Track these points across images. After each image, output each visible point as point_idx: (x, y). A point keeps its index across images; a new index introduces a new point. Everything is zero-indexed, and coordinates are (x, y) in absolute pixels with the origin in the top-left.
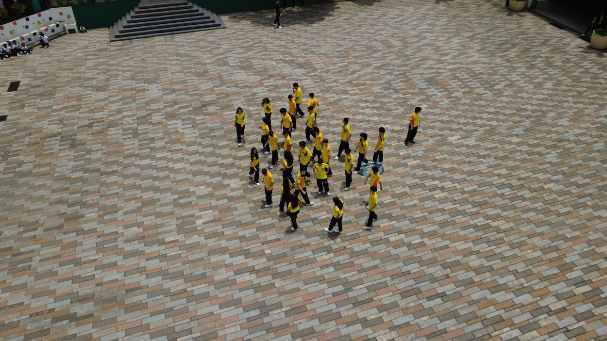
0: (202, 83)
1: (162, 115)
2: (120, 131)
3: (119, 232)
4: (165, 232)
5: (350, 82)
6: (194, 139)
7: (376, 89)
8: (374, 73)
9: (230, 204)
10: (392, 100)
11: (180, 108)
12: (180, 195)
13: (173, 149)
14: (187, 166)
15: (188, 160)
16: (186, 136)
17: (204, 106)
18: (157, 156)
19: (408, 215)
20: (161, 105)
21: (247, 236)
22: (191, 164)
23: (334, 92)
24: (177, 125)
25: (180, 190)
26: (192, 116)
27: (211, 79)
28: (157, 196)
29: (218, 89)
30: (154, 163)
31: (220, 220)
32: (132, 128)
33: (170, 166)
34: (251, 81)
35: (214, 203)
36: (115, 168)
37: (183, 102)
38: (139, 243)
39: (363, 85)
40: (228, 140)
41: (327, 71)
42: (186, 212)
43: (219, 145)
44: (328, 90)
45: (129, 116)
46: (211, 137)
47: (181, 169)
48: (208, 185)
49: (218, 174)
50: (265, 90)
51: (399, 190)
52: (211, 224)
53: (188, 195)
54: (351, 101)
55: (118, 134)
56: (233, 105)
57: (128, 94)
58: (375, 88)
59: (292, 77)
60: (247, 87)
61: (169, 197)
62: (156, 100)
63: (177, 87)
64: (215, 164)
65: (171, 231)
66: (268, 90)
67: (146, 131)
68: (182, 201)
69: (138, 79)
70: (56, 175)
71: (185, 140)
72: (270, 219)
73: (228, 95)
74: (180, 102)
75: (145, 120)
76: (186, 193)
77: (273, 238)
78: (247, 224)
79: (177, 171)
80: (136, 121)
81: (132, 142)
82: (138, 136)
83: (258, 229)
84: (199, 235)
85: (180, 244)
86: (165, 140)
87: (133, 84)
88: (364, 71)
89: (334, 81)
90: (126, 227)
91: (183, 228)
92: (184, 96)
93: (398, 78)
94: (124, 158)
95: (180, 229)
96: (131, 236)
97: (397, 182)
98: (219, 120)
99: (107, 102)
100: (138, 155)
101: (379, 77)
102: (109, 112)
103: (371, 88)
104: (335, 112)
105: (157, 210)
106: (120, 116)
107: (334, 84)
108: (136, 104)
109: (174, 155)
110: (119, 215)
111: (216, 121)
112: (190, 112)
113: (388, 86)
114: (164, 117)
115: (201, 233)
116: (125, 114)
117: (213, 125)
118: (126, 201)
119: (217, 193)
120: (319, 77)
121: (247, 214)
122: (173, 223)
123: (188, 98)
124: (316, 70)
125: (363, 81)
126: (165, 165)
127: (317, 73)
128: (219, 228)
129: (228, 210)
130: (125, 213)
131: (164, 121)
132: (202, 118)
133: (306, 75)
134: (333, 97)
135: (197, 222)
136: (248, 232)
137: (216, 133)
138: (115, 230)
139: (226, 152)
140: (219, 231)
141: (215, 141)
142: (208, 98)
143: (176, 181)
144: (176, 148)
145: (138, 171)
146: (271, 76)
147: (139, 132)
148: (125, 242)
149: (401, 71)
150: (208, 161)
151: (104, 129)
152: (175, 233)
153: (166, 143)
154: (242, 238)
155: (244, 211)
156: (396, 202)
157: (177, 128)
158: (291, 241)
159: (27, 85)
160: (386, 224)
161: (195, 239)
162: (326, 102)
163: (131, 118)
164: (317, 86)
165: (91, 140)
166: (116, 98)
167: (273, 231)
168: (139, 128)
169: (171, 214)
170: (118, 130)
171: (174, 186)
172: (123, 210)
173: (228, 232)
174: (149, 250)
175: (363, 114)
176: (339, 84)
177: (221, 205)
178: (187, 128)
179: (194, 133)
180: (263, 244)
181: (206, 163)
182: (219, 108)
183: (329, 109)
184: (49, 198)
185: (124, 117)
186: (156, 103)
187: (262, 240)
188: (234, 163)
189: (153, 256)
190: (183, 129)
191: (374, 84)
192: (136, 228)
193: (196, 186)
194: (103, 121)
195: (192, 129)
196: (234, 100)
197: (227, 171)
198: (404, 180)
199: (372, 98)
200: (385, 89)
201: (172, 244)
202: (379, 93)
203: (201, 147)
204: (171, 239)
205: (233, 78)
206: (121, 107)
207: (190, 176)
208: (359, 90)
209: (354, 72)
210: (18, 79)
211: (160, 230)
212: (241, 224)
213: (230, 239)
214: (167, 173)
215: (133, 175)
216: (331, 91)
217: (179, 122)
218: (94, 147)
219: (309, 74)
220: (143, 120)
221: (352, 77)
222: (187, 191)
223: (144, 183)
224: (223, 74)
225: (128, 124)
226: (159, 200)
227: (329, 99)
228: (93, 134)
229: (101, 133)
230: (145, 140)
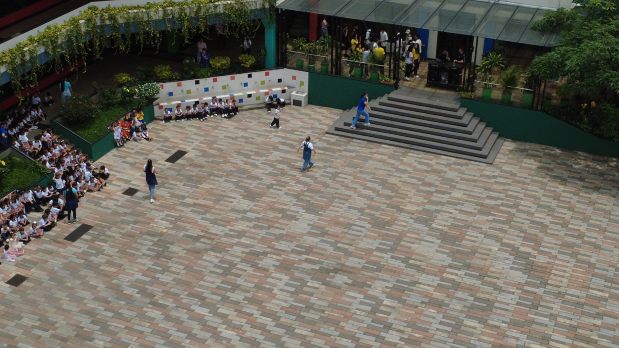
0: (369, 237)
2: (216, 261)
11: (306, 260)
13: (244, 309)
16: (274, 301)
17: (336, 270)
18: (220, 310)
20: (290, 247)
24: (279, 280)
26: (308, 278)
27: (385, 237)
32: (231, 263)
37: (319, 254)
45: (243, 245)
55: (212, 262)
62: (290, 237)
67: (241, 273)
74: (314, 253)
75: (255, 258)
80: (244, 255)
81: (213, 280)
82: (227, 275)
86: (248, 295)
92: (327, 246)
94: (190, 295)
100: (204, 299)
102: (231, 230)
106: (236, 240)
114: (278, 264)
116: (243, 240)
123: (331, 251)
131: (272, 269)
132: (317, 286)
142: (352, 262)
144: (248, 311)
147: (233, 271)
151: (205, 249)
153: (245, 299)
157: (275, 286)
159: (189, 160)
163: (243, 249)
165: (180, 257)
168: (238, 266)
170: (217, 257)
178: (285, 291)
179: (286, 301)
185: (237, 244)
186: (287, 241)
190: (281, 290)
194: (213, 239)
195: (289, 295)
206: (247, 229)
210: (188, 149)
217: (286, 278)
220: (252, 258)
225: (233, 255)
228: (189, 251)
229: (198, 253)
230: (229, 284)
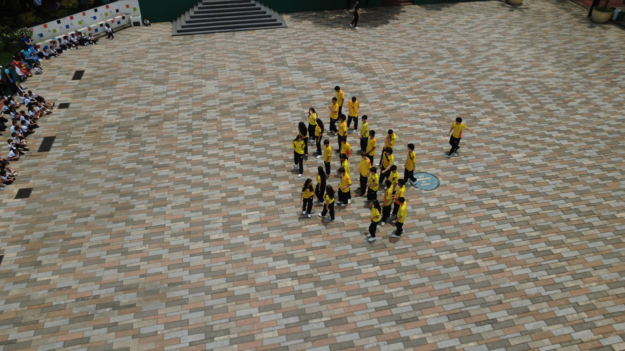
0: (259, 82)
1: (217, 112)
2: (175, 126)
3: (167, 225)
4: (211, 229)
5: (411, 90)
6: (246, 138)
7: (438, 99)
8: (437, 81)
9: (277, 206)
10: (455, 111)
11: (235, 106)
12: (229, 194)
13: (225, 146)
14: (238, 165)
15: (239, 159)
16: (239, 135)
17: (259, 105)
18: (209, 153)
19: (462, 233)
20: (216, 102)
21: (292, 240)
22: (242, 163)
23: (393, 99)
24: (230, 122)
25: (228, 188)
26: (247, 115)
27: (268, 79)
28: (206, 192)
29: (274, 89)
30: (205, 159)
31: (266, 222)
32: (187, 123)
33: (220, 164)
34: (308, 82)
35: (262, 204)
36: (167, 161)
37: (238, 100)
38: (185, 238)
39: (424, 93)
40: (280, 142)
41: (388, 77)
42: (233, 211)
43: (271, 145)
44: (387, 96)
45: (184, 111)
46: (264, 137)
47: (232, 167)
48: (257, 185)
49: (268, 175)
50: (322, 92)
51: (454, 206)
52: (257, 225)
53: (236, 194)
54: (410, 109)
55: (173, 128)
56: (288, 106)
57: (185, 89)
58: (437, 97)
59: (350, 81)
60: (303, 88)
61: (218, 195)
62: (212, 97)
63: (234, 85)
64: (265, 165)
65: (217, 229)
66: (325, 93)
67: (200, 127)
68: (230, 200)
69: (196, 75)
70: (110, 164)
71: (238, 138)
72: (317, 225)
73: (283, 96)
74: (235, 100)
75: (200, 115)
76: (235, 192)
77: (318, 245)
78: (293, 228)
79: (227, 169)
80: (191, 116)
81: (185, 137)
82: (192, 131)
83: (304, 234)
84: (244, 235)
85: (225, 243)
86: (218, 137)
87: (191, 79)
88: (426, 79)
89: (394, 88)
90: (173, 221)
91: (228, 227)
92: (240, 94)
93: (463, 89)
94: (178, 152)
95: (226, 228)
96: (177, 230)
97: (453, 198)
98: (273, 121)
99: (164, 96)
100: (191, 151)
101: (442, 86)
102: (166, 106)
103: (433, 97)
104: (393, 120)
105: (205, 207)
106: (176, 110)
107: (394, 91)
108: (193, 100)
109: (225, 153)
110: (168, 209)
111: (269, 121)
112: (244, 111)
113: (451, 96)
114: (219, 114)
115: (246, 233)
116: (181, 108)
117: (267, 125)
118: (175, 195)
119: (265, 194)
120: (379, 82)
121: (294, 218)
122: (219, 221)
123: (244, 96)
124: (376, 75)
125: (425, 89)
126: (216, 162)
127: (377, 78)
128: (264, 230)
129: (275, 212)
130: (173, 208)
131: (218, 118)
132: (256, 117)
133: (365, 79)
134: (392, 104)
135: (243, 222)
136: (293, 237)
137: (269, 134)
138: (163, 224)
139: (277, 153)
140: (264, 233)
141: (267, 142)
142: (263, 98)
143: (226, 180)
144: (228, 146)
145: (189, 166)
146: (329, 79)
147: (193, 127)
148: (171, 236)
149: (466, 80)
150: (259, 162)
151: (159, 122)
152: (221, 231)
153: (219, 140)
154: (287, 243)
155: (291, 215)
156: (451, 218)
157: (231, 126)
158: (336, 249)
159: (91, 74)
160: (438, 241)
161: (240, 239)
162: (384, 109)
163: (187, 113)
164: (375, 92)
165: (146, 132)
166: (174, 92)
167: (319, 238)
168: (194, 124)
169: (218, 211)
170: (173, 124)
171: (223, 184)
172: (172, 204)
173: (273, 234)
174: (194, 246)
175: (422, 124)
176: (399, 91)
177: (269, 207)
178: (240, 127)
179: (247, 132)
180: (308, 250)
181: (256, 163)
182: (274, 108)
183: (386, 116)
184: (103, 187)
185: (180, 112)
186: (211, 99)
187: (307, 246)
188: (284, 165)
189: (197, 252)
190: (237, 127)
191: (436, 93)
192: (183, 223)
193: (245, 186)
194: (160, 115)
195: (245, 128)
196: (289, 101)
197: (276, 173)
198: (460, 196)
199: (433, 108)
200: (448, 99)
201: (217, 242)
202: (441, 102)
203: (253, 147)
204: (216, 237)
205: (290, 78)
206: (177, 101)
207: (240, 175)
208: (420, 98)
209: (415, 80)
210: (83, 69)
211: (206, 227)
212: (287, 228)
213: (275, 243)
214: (217, 170)
215: (185, 170)
216: (389, 98)
217: (233, 120)
218: (149, 140)
219: (369, 79)
220: (198, 116)
221: (413, 84)
222: (236, 190)
223: (194, 179)
224: (280, 74)
225: (184, 119)
226: (207, 197)
227: (387, 106)
228: (149, 127)
229: (158, 125)
230: (199, 135)
